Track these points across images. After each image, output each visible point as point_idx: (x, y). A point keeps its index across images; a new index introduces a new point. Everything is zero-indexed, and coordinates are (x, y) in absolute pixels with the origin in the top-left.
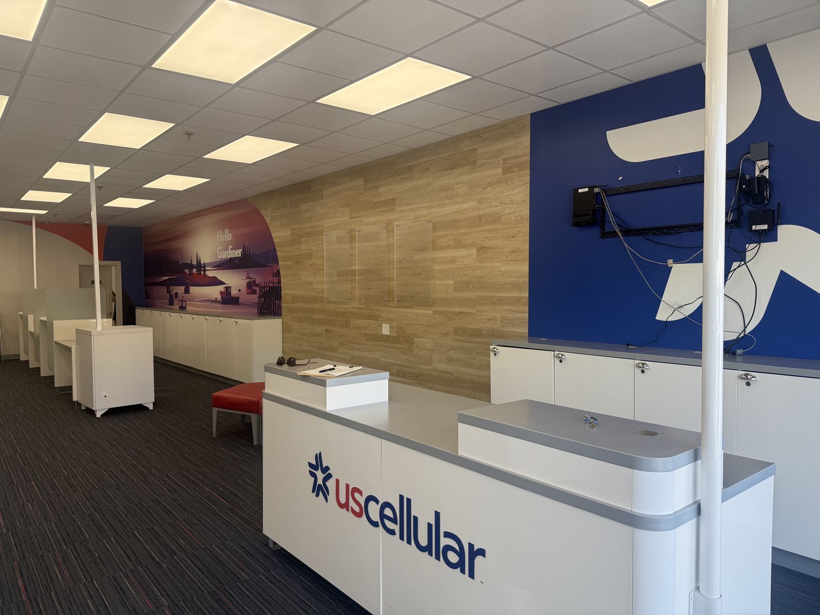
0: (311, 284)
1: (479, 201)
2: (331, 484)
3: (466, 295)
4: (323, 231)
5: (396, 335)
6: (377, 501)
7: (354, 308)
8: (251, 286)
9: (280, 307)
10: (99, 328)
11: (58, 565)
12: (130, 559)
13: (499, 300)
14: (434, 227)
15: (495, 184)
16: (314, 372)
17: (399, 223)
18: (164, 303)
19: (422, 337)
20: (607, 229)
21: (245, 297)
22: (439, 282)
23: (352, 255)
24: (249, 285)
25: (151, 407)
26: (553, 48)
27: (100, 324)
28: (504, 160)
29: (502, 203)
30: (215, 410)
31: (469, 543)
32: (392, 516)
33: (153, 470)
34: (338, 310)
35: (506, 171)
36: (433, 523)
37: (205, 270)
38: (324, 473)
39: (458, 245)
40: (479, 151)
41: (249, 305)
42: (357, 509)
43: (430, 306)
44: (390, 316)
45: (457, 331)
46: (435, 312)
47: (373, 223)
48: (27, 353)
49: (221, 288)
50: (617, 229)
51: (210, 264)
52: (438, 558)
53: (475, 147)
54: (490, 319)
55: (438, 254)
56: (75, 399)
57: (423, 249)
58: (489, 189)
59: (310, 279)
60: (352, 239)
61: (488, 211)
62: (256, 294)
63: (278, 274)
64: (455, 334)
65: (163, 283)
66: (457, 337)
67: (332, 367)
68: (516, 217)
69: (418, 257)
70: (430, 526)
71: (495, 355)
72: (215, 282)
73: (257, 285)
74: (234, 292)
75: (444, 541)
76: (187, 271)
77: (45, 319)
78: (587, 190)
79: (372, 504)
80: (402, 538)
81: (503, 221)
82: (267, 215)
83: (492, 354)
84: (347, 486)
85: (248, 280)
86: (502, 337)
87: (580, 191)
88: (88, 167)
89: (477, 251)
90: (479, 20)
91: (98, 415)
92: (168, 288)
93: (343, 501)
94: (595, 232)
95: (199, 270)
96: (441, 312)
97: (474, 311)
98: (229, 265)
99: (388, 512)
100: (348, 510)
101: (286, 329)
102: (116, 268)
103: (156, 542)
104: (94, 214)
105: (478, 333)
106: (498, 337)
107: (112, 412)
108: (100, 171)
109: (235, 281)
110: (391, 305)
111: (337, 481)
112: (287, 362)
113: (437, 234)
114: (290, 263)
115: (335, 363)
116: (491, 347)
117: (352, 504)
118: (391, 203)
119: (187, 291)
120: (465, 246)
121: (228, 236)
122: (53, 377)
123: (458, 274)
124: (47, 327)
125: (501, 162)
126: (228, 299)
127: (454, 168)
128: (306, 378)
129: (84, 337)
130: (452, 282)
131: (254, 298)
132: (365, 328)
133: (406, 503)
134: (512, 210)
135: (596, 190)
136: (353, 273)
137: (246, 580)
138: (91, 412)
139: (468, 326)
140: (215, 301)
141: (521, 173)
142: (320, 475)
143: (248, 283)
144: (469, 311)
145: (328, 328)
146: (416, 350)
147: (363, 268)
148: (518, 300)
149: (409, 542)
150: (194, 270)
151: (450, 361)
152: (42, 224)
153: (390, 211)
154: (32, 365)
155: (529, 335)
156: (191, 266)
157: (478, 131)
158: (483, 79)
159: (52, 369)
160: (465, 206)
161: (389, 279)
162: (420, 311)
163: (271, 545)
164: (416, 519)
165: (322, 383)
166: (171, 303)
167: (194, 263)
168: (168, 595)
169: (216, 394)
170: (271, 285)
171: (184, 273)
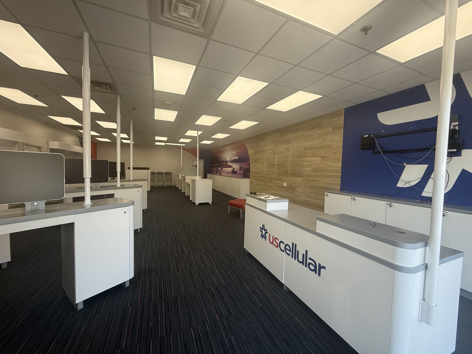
0: (260, 168)
1: (323, 140)
2: (267, 235)
3: (316, 174)
4: (264, 151)
5: (288, 186)
6: (284, 243)
7: (274, 176)
8: (241, 168)
9: (249, 175)
10: (198, 179)
11: (185, 248)
12: (205, 249)
13: (329, 176)
14: (304, 149)
15: (329, 134)
16: (263, 198)
17: (291, 148)
18: (215, 173)
19: (298, 188)
20: (376, 151)
21: (239, 172)
22: (305, 169)
23: (274, 159)
24: (240, 168)
25: (211, 204)
26: (357, 83)
27: (198, 178)
28: (333, 125)
29: (331, 141)
30: (229, 206)
31: (319, 263)
32: (289, 249)
33: (211, 223)
34: (269, 177)
35: (334, 129)
36: (305, 254)
37: (227, 163)
38: (265, 231)
39: (313, 156)
40: (323, 122)
41: (240, 174)
42: (276, 245)
43: (302, 177)
44: (287, 180)
45: (312, 186)
46: (303, 179)
47: (282, 148)
48: (178, 185)
49: (232, 168)
50: (380, 151)
51: (229, 161)
52: (306, 266)
53: (322, 121)
54: (325, 183)
55: (306, 159)
56: (190, 199)
57: (300, 157)
58: (326, 136)
59: (260, 166)
60: (275, 153)
61: (326, 144)
62: (242, 170)
63: (249, 165)
64: (311, 187)
65: (215, 167)
66: (311, 189)
67: (268, 196)
68: (337, 146)
69: (298, 160)
70: (303, 255)
71: (327, 196)
72: (230, 167)
73: (243, 168)
74: (235, 170)
75: (309, 261)
76: (222, 163)
77: (183, 176)
78: (368, 136)
79: (282, 244)
80: (292, 257)
81: (332, 147)
82: (247, 146)
83: (325, 196)
84: (273, 236)
85: (240, 166)
86: (329, 189)
87: (364, 136)
88: (197, 131)
89: (321, 158)
90: (328, 75)
91: (196, 205)
92: (217, 168)
93: (271, 241)
94: (371, 151)
95: (226, 163)
96: (306, 179)
97: (319, 180)
98: (234, 161)
99: (287, 247)
100: (273, 244)
101: (251, 182)
102: (202, 161)
103: (212, 245)
104: (198, 146)
105: (320, 188)
106: (328, 189)
107: (200, 204)
108: (200, 133)
109: (236, 166)
110: (287, 176)
111: (270, 234)
112: (253, 193)
113: (305, 152)
114: (253, 161)
115: (269, 195)
116: (325, 193)
117: (274, 243)
118: (289, 141)
119: (222, 169)
120: (316, 156)
121: (235, 152)
122: (185, 192)
123: (313, 166)
124: (184, 178)
125: (332, 126)
126: (234, 172)
127: (313, 129)
128: (260, 199)
129: (194, 181)
130: (310, 169)
131: (242, 172)
132: (277, 183)
133: (294, 246)
134: (336, 143)
135: (372, 136)
136: (274, 165)
137: (238, 262)
138: (195, 204)
139: (316, 185)
140: (230, 172)
141: (340, 130)
142: (264, 232)
143: (240, 167)
144: (317, 179)
145: (265, 183)
146: (295, 192)
147: (278, 163)
148: (337, 176)
149: (295, 259)
150: (224, 163)
151: (308, 197)
152: (184, 148)
153: (288, 144)
154: (180, 189)
155: (340, 190)
156: (223, 162)
157: (323, 115)
158: (327, 97)
159: (185, 190)
160: (317, 142)
161: (287, 167)
162: (298, 179)
163: (246, 252)
164: (298, 251)
165: (266, 201)
166: (217, 173)
167: (224, 161)
168: (215, 262)
169: (230, 201)
170: (247, 168)
171: (221, 163)
